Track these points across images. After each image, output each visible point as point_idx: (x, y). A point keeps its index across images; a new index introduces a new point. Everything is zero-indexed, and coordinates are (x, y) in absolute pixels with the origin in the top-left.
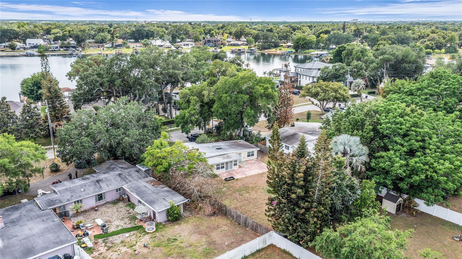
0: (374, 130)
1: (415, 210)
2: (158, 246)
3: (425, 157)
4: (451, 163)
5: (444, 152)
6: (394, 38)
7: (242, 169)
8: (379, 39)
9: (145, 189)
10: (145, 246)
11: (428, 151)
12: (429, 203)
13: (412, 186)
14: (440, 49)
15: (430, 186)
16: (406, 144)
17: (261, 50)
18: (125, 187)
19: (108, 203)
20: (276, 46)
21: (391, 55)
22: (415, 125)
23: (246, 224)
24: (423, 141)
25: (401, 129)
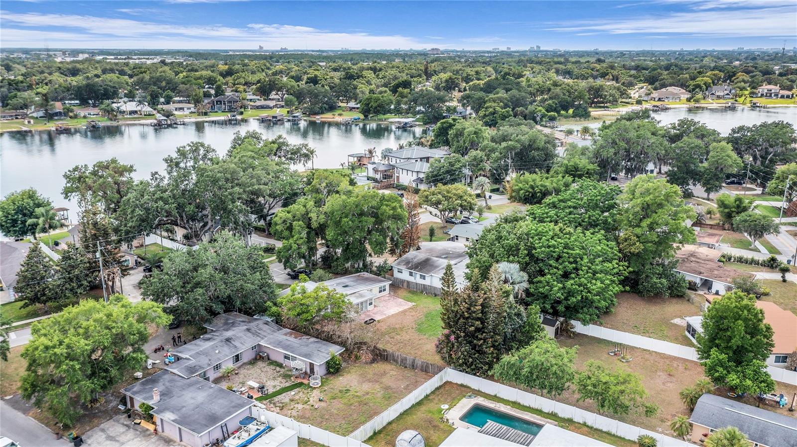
0: (530, 254)
1: (571, 332)
2: (334, 399)
3: (579, 279)
4: (602, 282)
5: (594, 273)
6: (506, 98)
7: (379, 308)
8: (487, 99)
9: (289, 343)
10: (320, 400)
11: (581, 272)
12: (585, 322)
13: (567, 308)
14: (566, 110)
15: (585, 306)
16: (560, 267)
17: (309, 116)
18: (262, 343)
19: (244, 364)
20: (332, 108)
21: (516, 141)
22: (566, 246)
23: (413, 366)
24: (575, 262)
25: (554, 252)
